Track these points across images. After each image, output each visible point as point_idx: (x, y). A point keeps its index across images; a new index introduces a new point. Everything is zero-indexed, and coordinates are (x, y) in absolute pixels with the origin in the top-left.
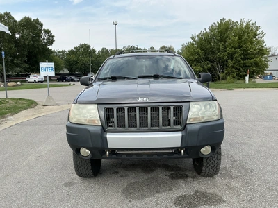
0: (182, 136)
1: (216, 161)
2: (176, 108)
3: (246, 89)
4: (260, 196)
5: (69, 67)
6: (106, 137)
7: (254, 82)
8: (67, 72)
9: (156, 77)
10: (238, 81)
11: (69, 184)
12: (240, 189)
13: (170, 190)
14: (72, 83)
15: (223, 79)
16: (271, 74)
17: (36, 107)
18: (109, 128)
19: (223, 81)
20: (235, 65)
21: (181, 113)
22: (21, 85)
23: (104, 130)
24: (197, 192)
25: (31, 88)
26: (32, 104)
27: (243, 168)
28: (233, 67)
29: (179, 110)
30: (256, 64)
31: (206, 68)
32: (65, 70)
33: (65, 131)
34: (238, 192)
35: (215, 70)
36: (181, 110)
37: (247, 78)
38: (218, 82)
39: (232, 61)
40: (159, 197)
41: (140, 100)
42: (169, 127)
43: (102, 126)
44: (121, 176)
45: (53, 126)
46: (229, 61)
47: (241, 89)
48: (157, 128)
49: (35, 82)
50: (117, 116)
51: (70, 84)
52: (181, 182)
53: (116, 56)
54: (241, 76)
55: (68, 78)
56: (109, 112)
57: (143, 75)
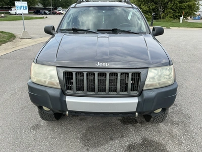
0: (139, 102)
1: (164, 115)
2: (133, 74)
3: (180, 28)
4: (198, 146)
5: (42, 2)
6: (65, 101)
7: (187, 22)
8: (41, 6)
9: (114, 31)
10: (174, 21)
11: (36, 127)
12: (181, 138)
13: (122, 137)
14: (45, 16)
15: (163, 18)
16: (200, 15)
17: (14, 41)
18: (69, 91)
19: (163, 20)
20: (173, 7)
21: (139, 79)
22: (5, 17)
23: (63, 93)
24: (145, 140)
25: (13, 20)
26: (11, 37)
27: (182, 113)
28: (171, 8)
29: (137, 76)
30: (190, 7)
31: (151, 8)
32: (39, 4)
33: (27, 88)
34: (179, 141)
35: (158, 10)
36: (139, 76)
37: (181, 18)
38: (159, 20)
39: (171, 3)
40: (112, 145)
41: (99, 64)
42: (126, 93)
43: (61, 89)
44: (81, 120)
45: (27, 61)
46: (169, 3)
47: (176, 28)
48: (115, 93)
49: (16, 14)
50: (76, 78)
51: (43, 18)
52: (131, 127)
53: (78, 5)
54: (176, 16)
55: (42, 11)
56: (68, 75)
57: (102, 28)
